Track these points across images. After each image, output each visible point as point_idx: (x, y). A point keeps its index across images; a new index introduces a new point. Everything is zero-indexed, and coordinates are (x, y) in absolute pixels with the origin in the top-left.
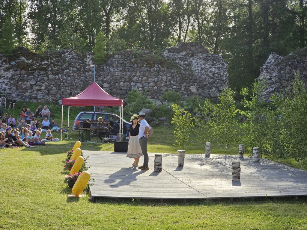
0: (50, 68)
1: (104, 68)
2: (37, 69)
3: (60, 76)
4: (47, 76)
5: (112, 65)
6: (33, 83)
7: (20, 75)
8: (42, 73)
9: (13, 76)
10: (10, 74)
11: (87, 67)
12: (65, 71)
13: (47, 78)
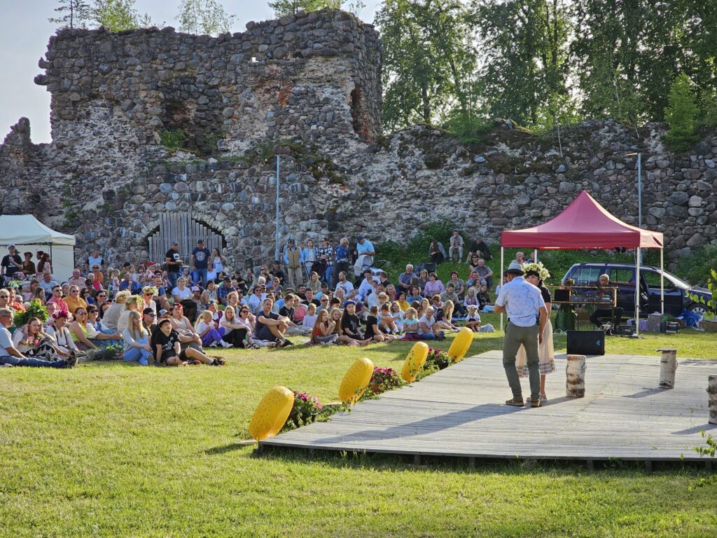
0: (562, 167)
1: (690, 161)
2: (534, 169)
3: (585, 183)
4: (556, 184)
5: (710, 151)
6: (524, 202)
7: (494, 186)
8: (543, 177)
9: (479, 187)
10: (473, 182)
11: (650, 159)
12: (597, 171)
13: (554, 190)
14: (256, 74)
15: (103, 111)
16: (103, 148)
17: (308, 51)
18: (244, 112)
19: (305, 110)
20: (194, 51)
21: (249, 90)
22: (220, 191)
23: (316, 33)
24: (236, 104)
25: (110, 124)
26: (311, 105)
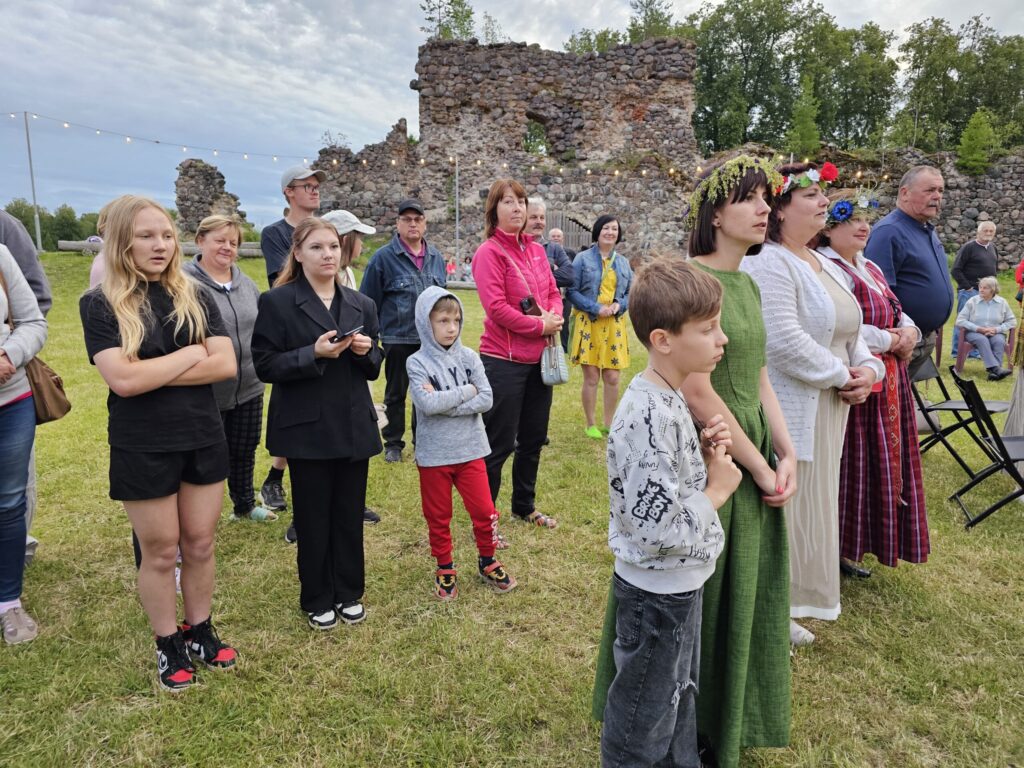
5: (1001, 176)
14: (618, 92)
15: (471, 118)
16: (471, 151)
17: (665, 73)
18: (605, 126)
19: (661, 126)
20: (561, 66)
21: (610, 105)
22: (591, 193)
23: (674, 57)
24: (597, 118)
25: (479, 130)
26: (666, 122)
